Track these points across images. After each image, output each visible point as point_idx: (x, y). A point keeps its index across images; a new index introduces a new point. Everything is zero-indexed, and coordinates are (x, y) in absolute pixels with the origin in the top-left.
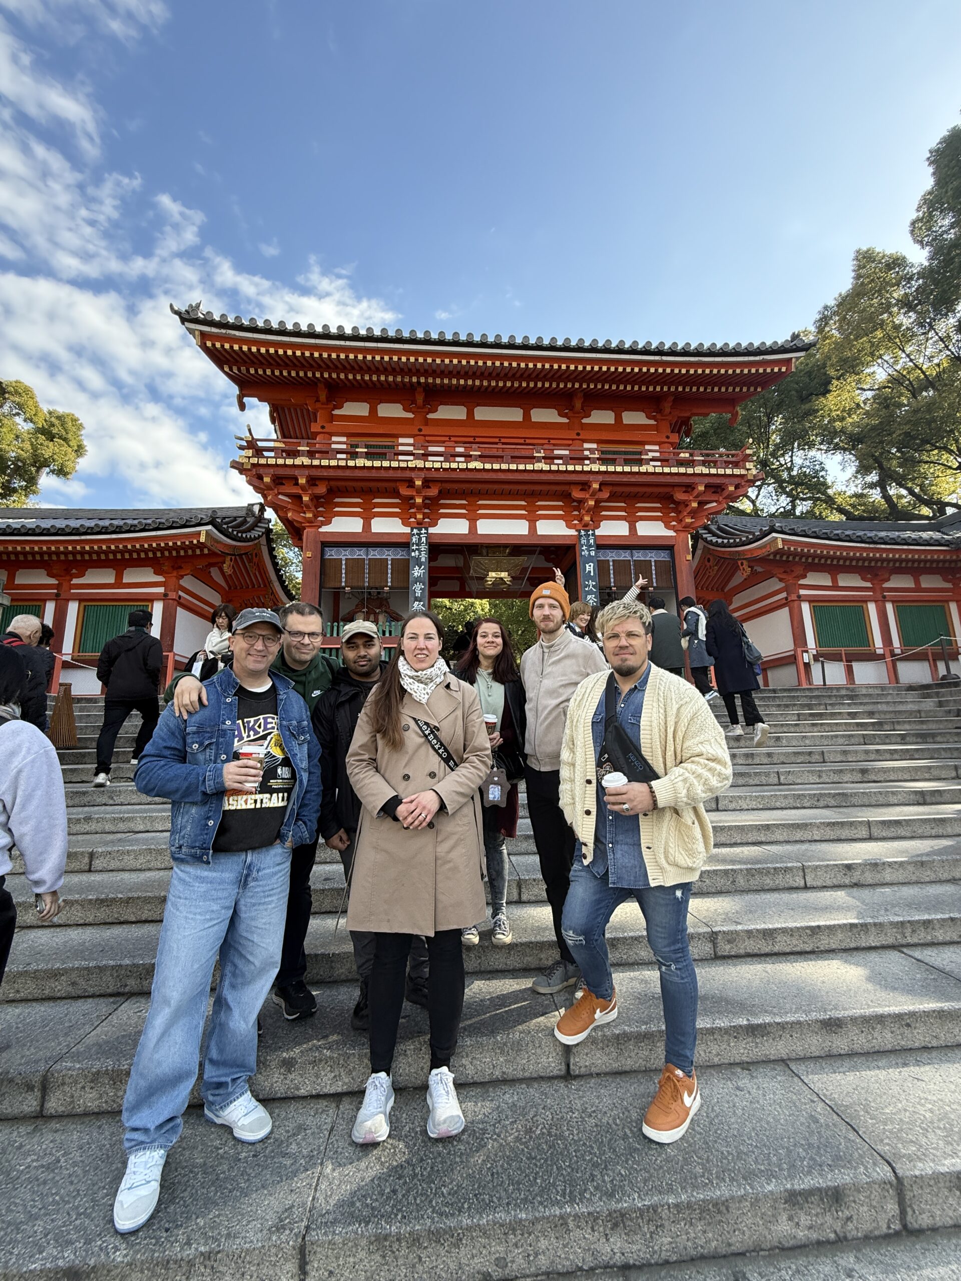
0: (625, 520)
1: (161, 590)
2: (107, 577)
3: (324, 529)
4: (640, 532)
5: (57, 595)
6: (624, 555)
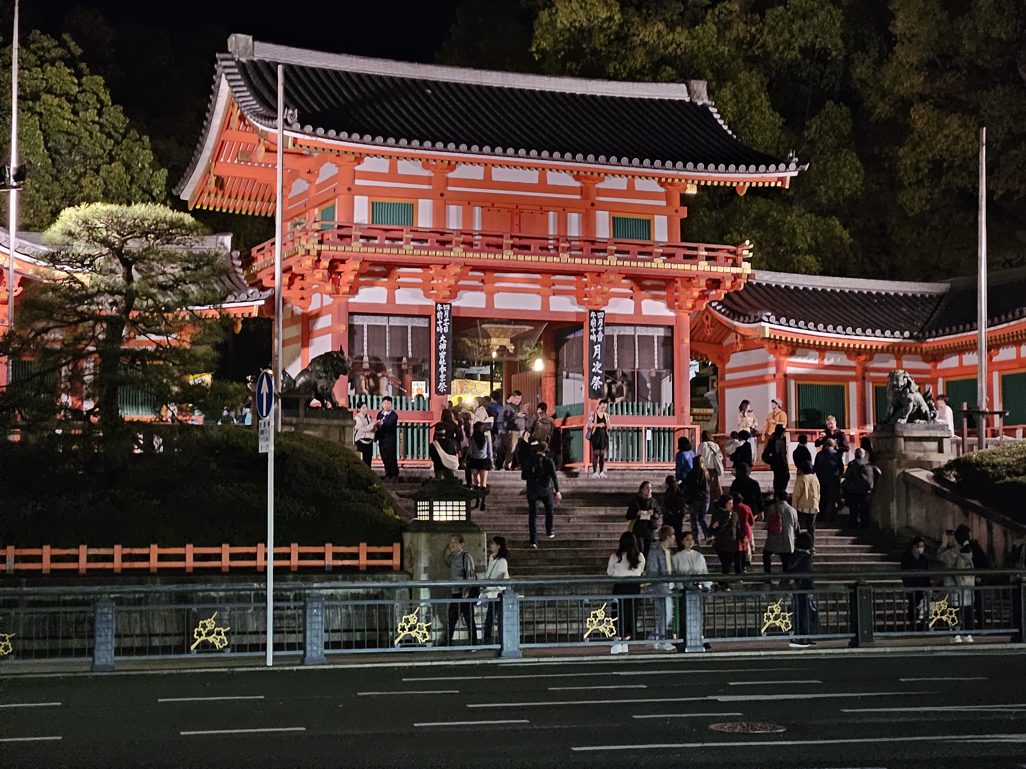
0: (631, 298)
3: (352, 300)
4: (645, 312)
6: (629, 331)
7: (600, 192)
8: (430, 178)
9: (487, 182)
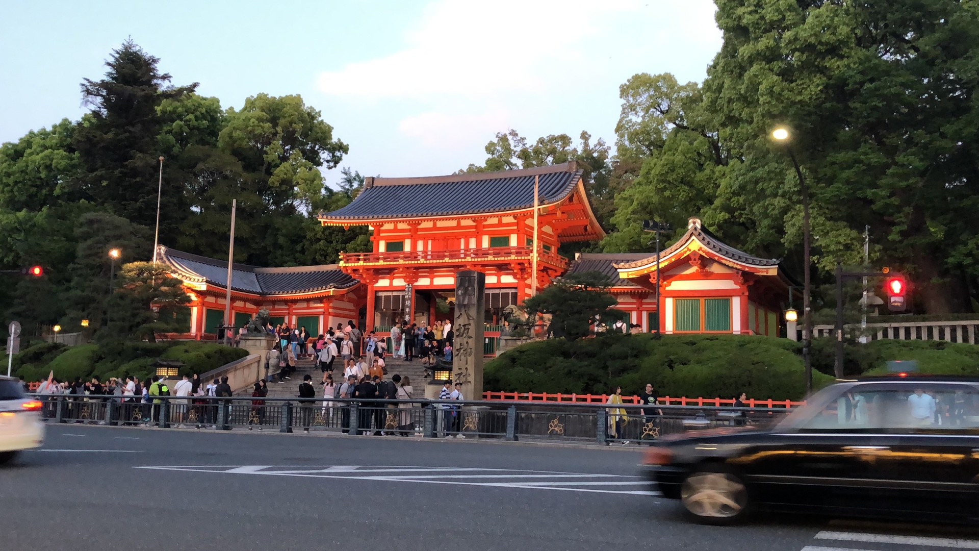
0: (496, 275)
1: (322, 310)
2: (305, 305)
3: (376, 285)
4: (503, 281)
5: (289, 313)
6: (497, 291)
7: (485, 226)
8: (410, 229)
9: (435, 228)
